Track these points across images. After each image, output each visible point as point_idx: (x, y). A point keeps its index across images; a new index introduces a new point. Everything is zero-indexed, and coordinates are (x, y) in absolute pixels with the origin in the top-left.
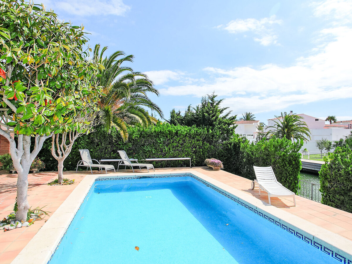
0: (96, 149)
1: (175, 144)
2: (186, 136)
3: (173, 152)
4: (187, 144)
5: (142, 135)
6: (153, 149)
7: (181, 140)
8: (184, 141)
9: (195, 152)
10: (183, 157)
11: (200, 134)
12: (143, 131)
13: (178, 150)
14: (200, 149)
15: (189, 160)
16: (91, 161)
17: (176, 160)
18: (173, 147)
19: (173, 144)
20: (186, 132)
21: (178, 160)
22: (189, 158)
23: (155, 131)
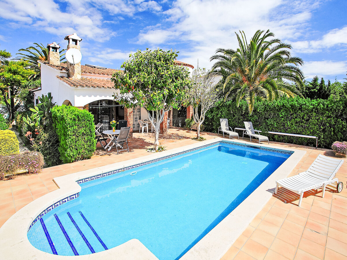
0: (233, 119)
1: (298, 120)
2: (312, 111)
3: (297, 128)
4: (313, 120)
5: (267, 108)
6: (275, 123)
7: (306, 115)
8: (309, 117)
9: (324, 131)
10: (308, 135)
11: (331, 110)
12: (268, 105)
13: (302, 126)
14: (330, 128)
15: (315, 140)
16: (228, 128)
17: (300, 137)
18: (297, 123)
19: (296, 119)
20: (312, 107)
21: (302, 137)
22: (315, 137)
23: (278, 106)
